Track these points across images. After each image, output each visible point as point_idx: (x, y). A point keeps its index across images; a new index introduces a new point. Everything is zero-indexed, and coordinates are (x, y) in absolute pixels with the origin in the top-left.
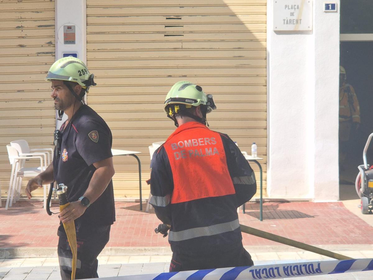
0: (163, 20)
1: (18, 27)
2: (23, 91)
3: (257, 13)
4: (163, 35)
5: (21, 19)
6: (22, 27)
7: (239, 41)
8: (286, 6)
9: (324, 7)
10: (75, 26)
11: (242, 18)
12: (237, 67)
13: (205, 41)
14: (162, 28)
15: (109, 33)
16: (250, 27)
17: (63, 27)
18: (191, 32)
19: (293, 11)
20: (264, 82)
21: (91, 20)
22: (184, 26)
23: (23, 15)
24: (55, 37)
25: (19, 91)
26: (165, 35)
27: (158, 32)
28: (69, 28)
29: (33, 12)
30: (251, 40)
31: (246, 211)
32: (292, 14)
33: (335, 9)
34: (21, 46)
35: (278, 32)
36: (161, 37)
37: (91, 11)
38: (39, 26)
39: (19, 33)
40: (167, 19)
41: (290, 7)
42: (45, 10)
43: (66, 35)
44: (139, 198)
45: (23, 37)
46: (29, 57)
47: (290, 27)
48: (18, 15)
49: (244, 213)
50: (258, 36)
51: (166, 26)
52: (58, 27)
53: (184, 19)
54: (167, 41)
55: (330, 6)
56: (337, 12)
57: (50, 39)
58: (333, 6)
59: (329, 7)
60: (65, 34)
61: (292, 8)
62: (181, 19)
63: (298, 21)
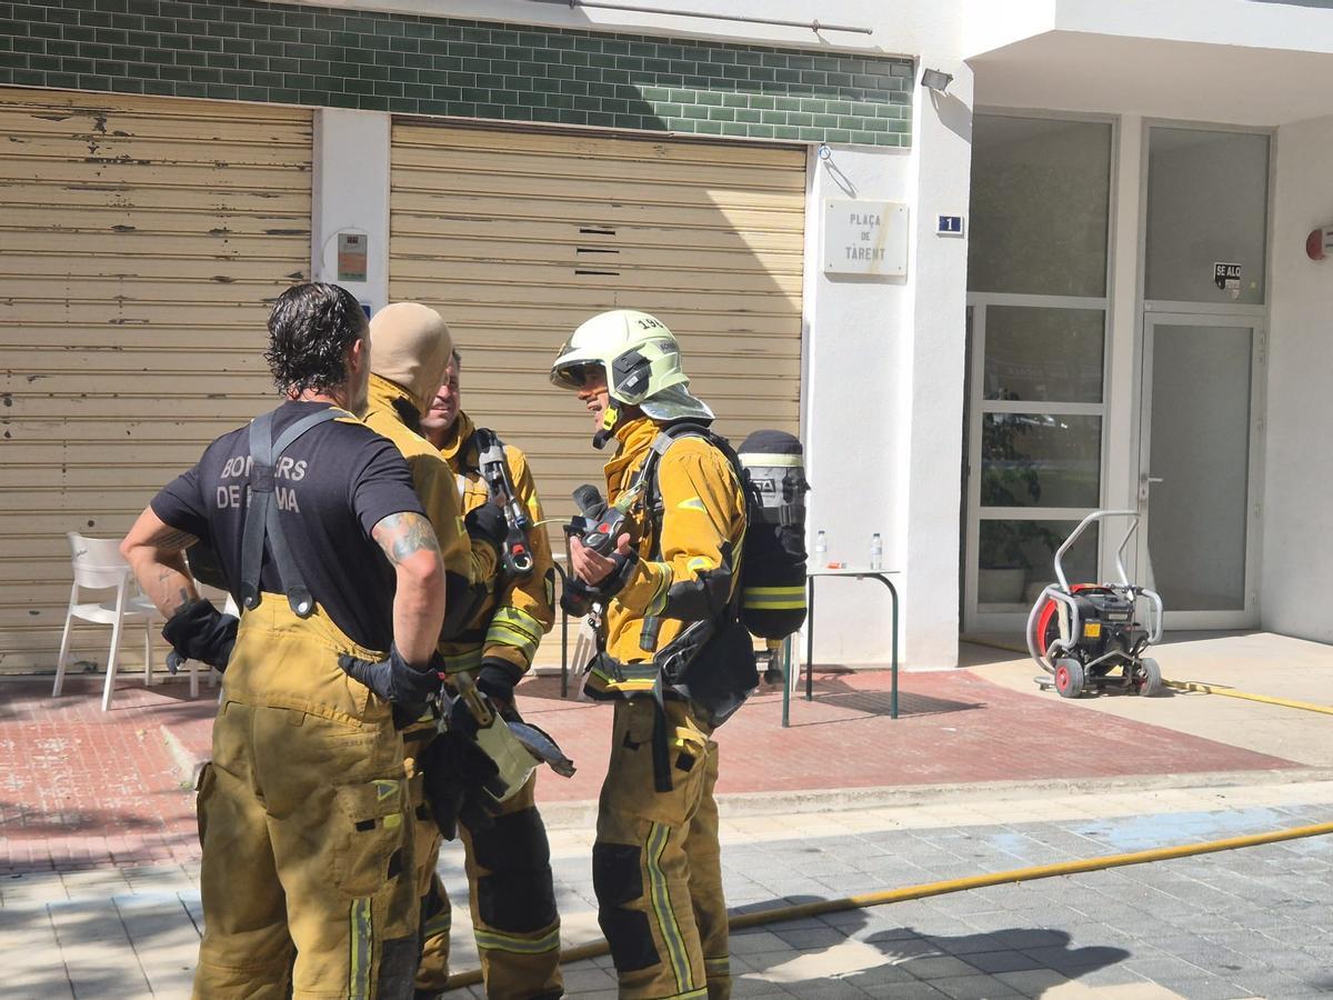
0: (573, 233)
1: (215, 232)
2: (223, 396)
3: (783, 231)
4: (573, 270)
5: (223, 212)
6: (225, 230)
7: (742, 293)
8: (853, 217)
9: (937, 223)
10: (365, 236)
11: (750, 239)
12: (736, 355)
13: (666, 290)
14: (569, 254)
15: (444, 259)
16: (767, 261)
17: (336, 236)
18: (637, 267)
19: (866, 228)
20: (794, 393)
21: (401, 224)
22: (621, 250)
23: (231, 202)
24: (310, 263)
25: (212, 396)
26: (577, 272)
27: (561, 264)
28: (353, 240)
29: (254, 194)
30: (770, 293)
31: (813, 694)
32: (865, 236)
33: (959, 230)
34: (223, 280)
35: (834, 277)
36: (568, 275)
37: (402, 202)
38: (270, 232)
39: (216, 246)
40: (582, 231)
41: (861, 220)
42: (286, 191)
43: (343, 258)
44: (560, 666)
45: (227, 258)
46: (240, 309)
47: (860, 267)
48: (217, 201)
49: (810, 698)
50: (783, 282)
51: (579, 250)
52: (324, 236)
53: (623, 235)
54: (580, 287)
55: (950, 221)
56: (962, 236)
57: (298, 265)
58: (956, 223)
59: (949, 224)
60: (339, 255)
61: (865, 222)
62: (613, 233)
63: (877, 253)
